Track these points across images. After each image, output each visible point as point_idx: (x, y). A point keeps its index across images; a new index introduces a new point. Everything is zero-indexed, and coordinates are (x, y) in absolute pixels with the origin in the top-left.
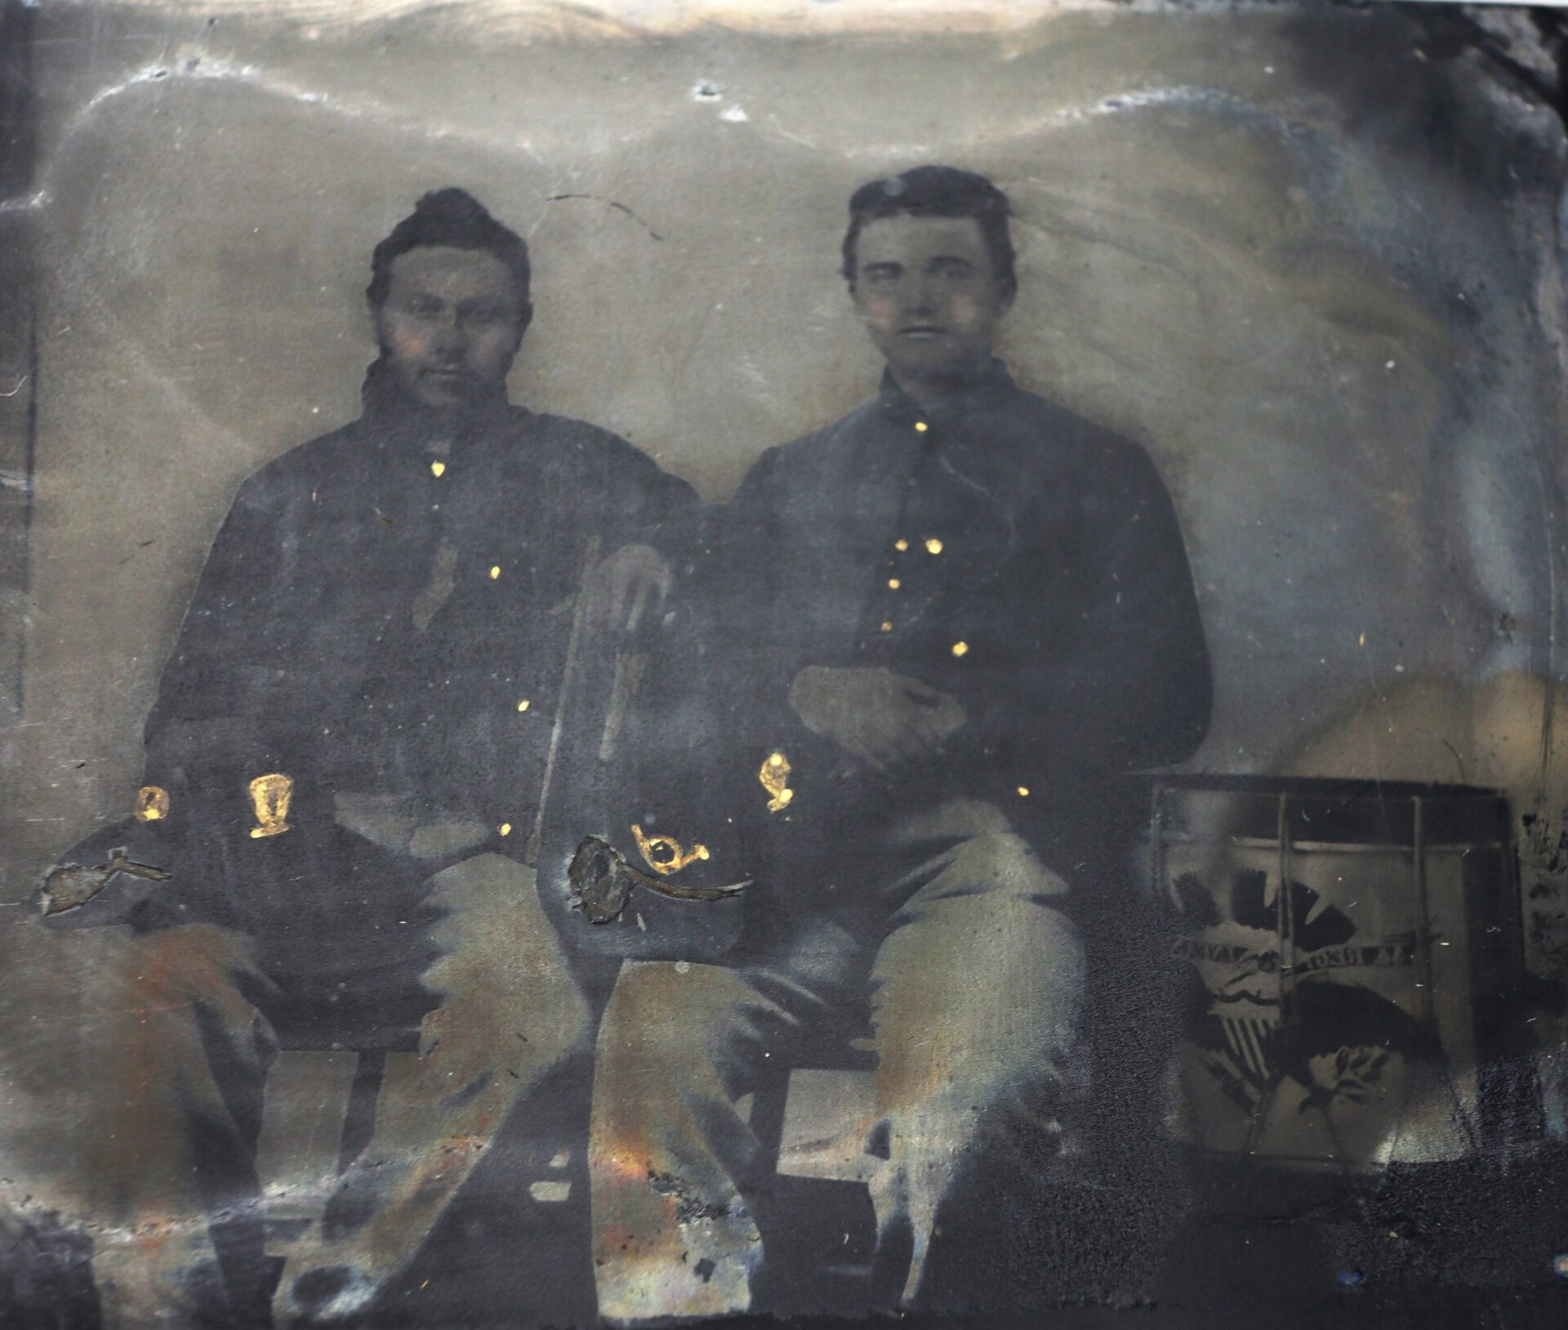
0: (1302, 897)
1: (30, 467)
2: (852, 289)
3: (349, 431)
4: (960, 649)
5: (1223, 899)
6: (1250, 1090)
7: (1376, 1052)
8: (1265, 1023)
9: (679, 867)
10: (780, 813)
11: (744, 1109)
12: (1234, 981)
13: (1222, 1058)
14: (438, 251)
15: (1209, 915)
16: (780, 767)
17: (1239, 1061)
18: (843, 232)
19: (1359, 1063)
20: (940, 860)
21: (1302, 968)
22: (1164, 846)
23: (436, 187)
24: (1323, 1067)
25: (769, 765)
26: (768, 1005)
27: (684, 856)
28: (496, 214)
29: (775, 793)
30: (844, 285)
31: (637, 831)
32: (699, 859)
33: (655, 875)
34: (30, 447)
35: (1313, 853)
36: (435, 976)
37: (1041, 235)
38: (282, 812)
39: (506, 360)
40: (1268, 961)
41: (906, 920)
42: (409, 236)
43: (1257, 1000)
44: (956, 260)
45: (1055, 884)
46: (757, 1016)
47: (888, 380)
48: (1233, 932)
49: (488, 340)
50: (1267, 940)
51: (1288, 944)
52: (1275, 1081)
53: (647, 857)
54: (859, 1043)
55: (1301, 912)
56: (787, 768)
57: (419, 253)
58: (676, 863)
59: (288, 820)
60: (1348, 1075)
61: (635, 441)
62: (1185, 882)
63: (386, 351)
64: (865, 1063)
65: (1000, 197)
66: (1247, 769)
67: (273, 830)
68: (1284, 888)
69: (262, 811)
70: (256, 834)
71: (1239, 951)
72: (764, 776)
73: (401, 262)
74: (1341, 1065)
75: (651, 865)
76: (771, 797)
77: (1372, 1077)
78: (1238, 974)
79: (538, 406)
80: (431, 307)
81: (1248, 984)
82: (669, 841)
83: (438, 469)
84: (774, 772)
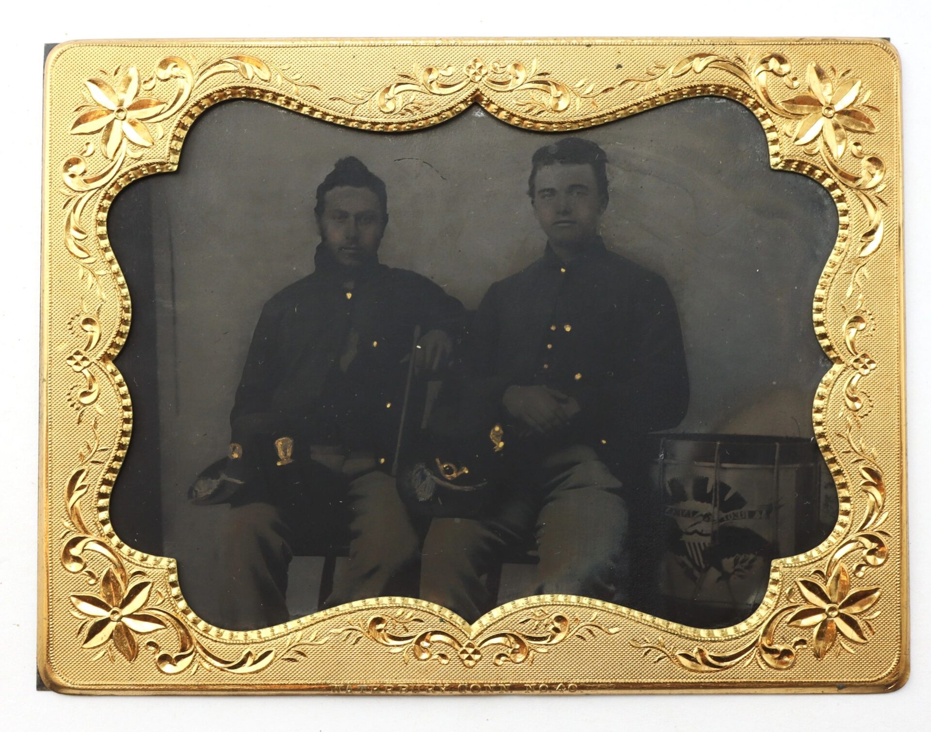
0: (724, 488)
1: (173, 297)
2: (533, 202)
3: (309, 278)
4: (578, 377)
5: (689, 489)
6: (696, 573)
7: (751, 557)
8: (704, 544)
9: (455, 477)
10: (499, 452)
11: (484, 581)
12: (692, 526)
13: (685, 559)
14: (346, 188)
15: (683, 497)
16: (499, 431)
17: (693, 561)
18: (529, 173)
19: (743, 562)
20: (566, 473)
21: (722, 520)
22: (665, 465)
23: (343, 156)
24: (728, 563)
25: (494, 431)
27: (458, 471)
28: (371, 169)
29: (497, 444)
30: (530, 199)
31: (438, 460)
32: (464, 473)
33: (446, 480)
34: (173, 287)
35: (730, 468)
37: (621, 172)
38: (289, 454)
39: (377, 242)
40: (707, 517)
41: (552, 499)
42: (331, 182)
43: (701, 534)
44: (580, 186)
45: (616, 483)
46: (489, 542)
47: (549, 247)
48: (692, 504)
49: (368, 232)
50: (706, 508)
51: (716, 509)
52: (707, 569)
53: (442, 472)
54: (530, 553)
55: (723, 495)
56: (502, 432)
57: (338, 189)
58: (454, 475)
59: (292, 457)
60: (738, 566)
62: (673, 482)
63: (324, 239)
64: (534, 561)
65: (602, 153)
66: (703, 431)
67: (286, 462)
68: (716, 484)
69: (281, 454)
70: (279, 464)
71: (695, 513)
72: (492, 435)
73: (329, 194)
74: (736, 562)
75: (444, 476)
76: (495, 445)
77: (749, 567)
78: (693, 523)
79: (391, 264)
80: (343, 216)
81: (698, 528)
82: (451, 465)
83: (349, 296)
84: (497, 434)
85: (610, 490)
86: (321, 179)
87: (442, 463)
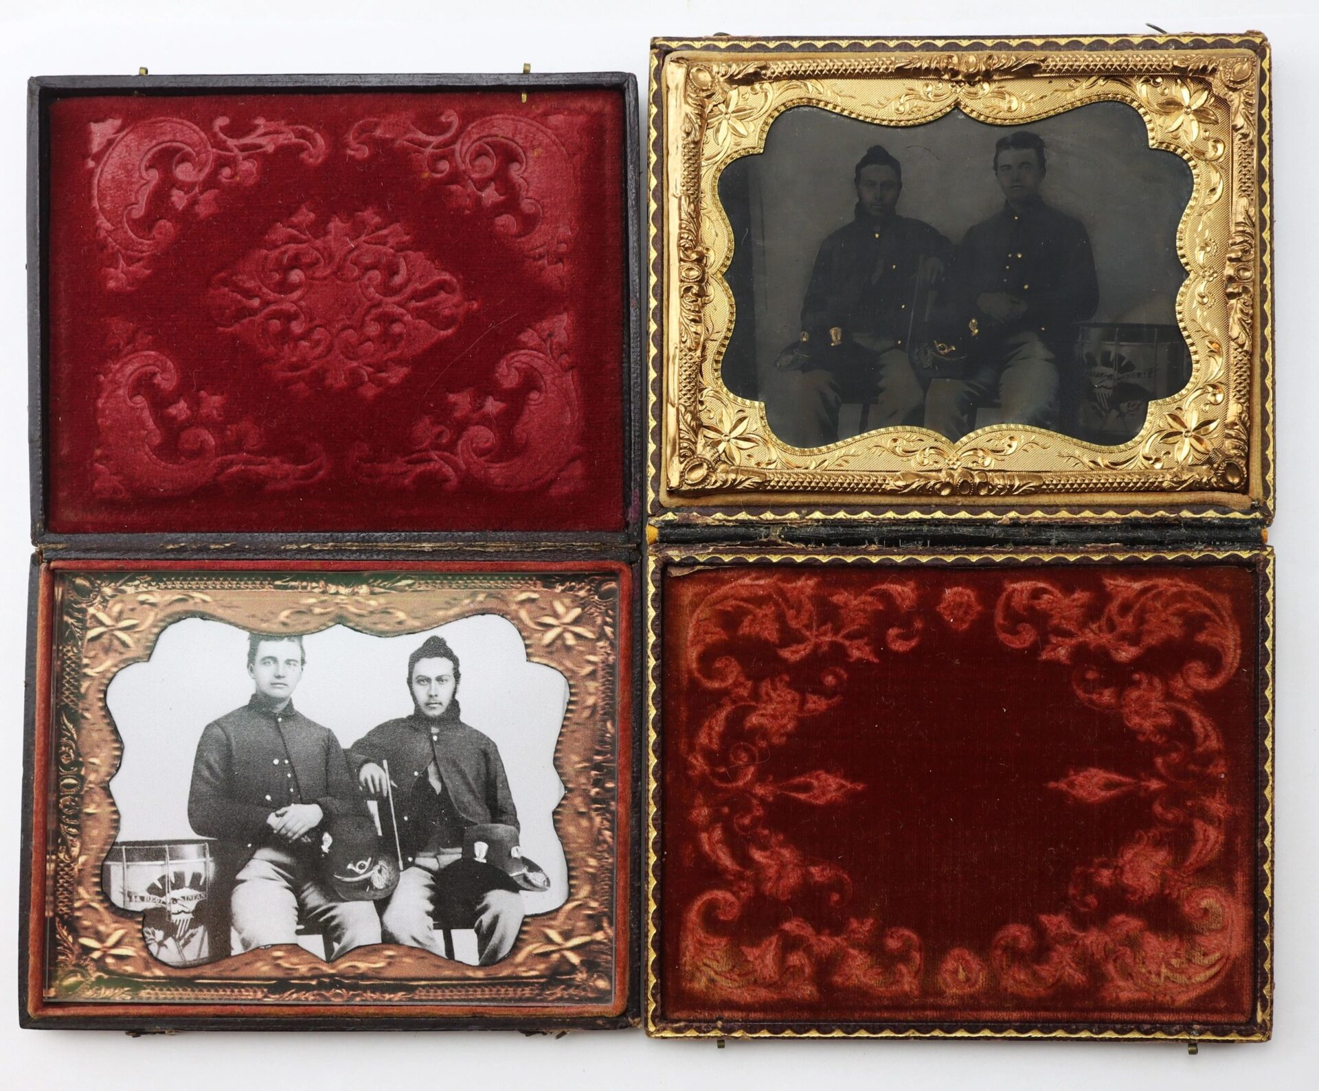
0: (1121, 358)
1: (763, 238)
2: (996, 174)
3: (851, 224)
4: (1026, 287)
5: (1098, 360)
6: (1103, 413)
7: (1139, 402)
8: (1108, 394)
10: (975, 336)
11: (965, 418)
12: (1100, 383)
13: (1096, 404)
14: (874, 166)
15: (1095, 364)
16: (975, 323)
17: (1100, 405)
18: (994, 155)
19: (1132, 405)
20: (1018, 349)
21: (1119, 379)
22: (1083, 344)
24: (1124, 406)
25: (972, 322)
26: (971, 390)
28: (890, 153)
29: (974, 331)
30: (994, 172)
31: (935, 342)
33: (940, 355)
34: (763, 231)
35: (1125, 345)
36: (882, 383)
37: (1054, 154)
38: (839, 338)
39: (895, 200)
40: (1110, 377)
41: (1009, 367)
42: (865, 162)
43: (1106, 388)
44: (1027, 163)
45: (1051, 356)
46: (969, 393)
47: (1007, 203)
48: (1101, 369)
49: (889, 194)
50: (1110, 371)
51: (1116, 372)
52: (1110, 410)
53: (938, 349)
54: (996, 401)
55: (1120, 364)
56: (977, 323)
57: (869, 167)
59: (841, 340)
60: (1130, 408)
61: (933, 225)
62: (1089, 356)
63: (861, 199)
64: (998, 406)
65: (1041, 141)
66: (1107, 321)
67: (837, 343)
68: (1116, 356)
69: (834, 338)
70: (833, 344)
71: (1102, 374)
72: (970, 325)
73: (863, 170)
74: (1129, 406)
75: (939, 351)
76: (972, 331)
77: (1137, 409)
78: (1101, 380)
80: (873, 184)
81: (1104, 383)
83: (877, 236)
84: (973, 324)
85: (1047, 360)
86: (858, 160)
87: (938, 343)
